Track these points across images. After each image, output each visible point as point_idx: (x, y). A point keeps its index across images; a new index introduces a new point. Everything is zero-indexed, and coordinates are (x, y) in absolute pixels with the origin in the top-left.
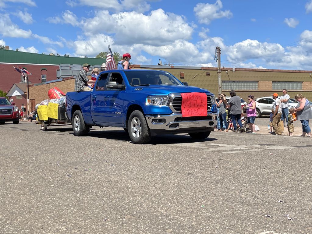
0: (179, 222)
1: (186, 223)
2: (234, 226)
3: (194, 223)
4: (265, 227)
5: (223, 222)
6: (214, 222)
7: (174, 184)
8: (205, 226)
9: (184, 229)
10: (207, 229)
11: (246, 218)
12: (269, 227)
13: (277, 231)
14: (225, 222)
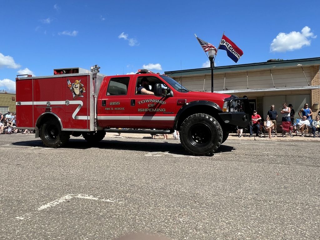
0: (9, 198)
1: (14, 198)
2: (48, 195)
3: (20, 197)
4: (68, 192)
5: (41, 193)
6: (35, 194)
7: (6, 173)
8: (28, 198)
9: (12, 203)
10: (30, 199)
11: (56, 189)
12: (70, 192)
13: (75, 193)
14: (42, 193)
